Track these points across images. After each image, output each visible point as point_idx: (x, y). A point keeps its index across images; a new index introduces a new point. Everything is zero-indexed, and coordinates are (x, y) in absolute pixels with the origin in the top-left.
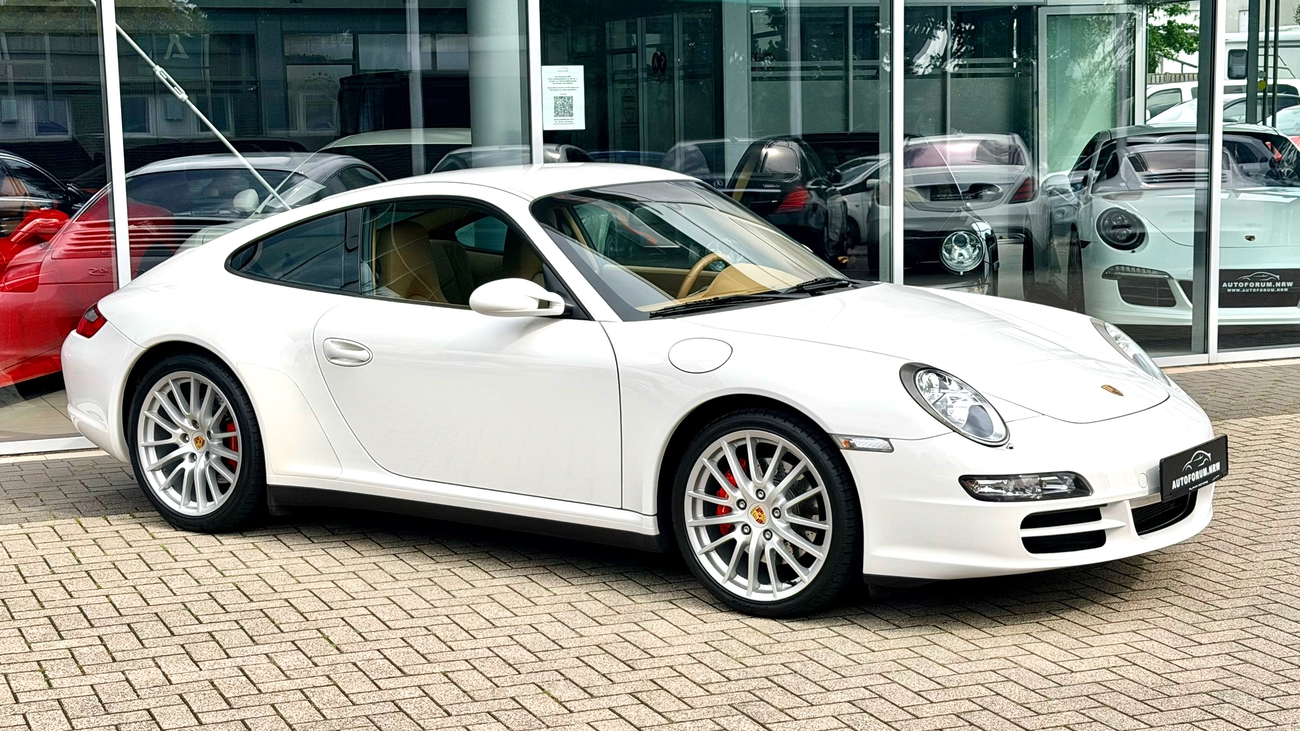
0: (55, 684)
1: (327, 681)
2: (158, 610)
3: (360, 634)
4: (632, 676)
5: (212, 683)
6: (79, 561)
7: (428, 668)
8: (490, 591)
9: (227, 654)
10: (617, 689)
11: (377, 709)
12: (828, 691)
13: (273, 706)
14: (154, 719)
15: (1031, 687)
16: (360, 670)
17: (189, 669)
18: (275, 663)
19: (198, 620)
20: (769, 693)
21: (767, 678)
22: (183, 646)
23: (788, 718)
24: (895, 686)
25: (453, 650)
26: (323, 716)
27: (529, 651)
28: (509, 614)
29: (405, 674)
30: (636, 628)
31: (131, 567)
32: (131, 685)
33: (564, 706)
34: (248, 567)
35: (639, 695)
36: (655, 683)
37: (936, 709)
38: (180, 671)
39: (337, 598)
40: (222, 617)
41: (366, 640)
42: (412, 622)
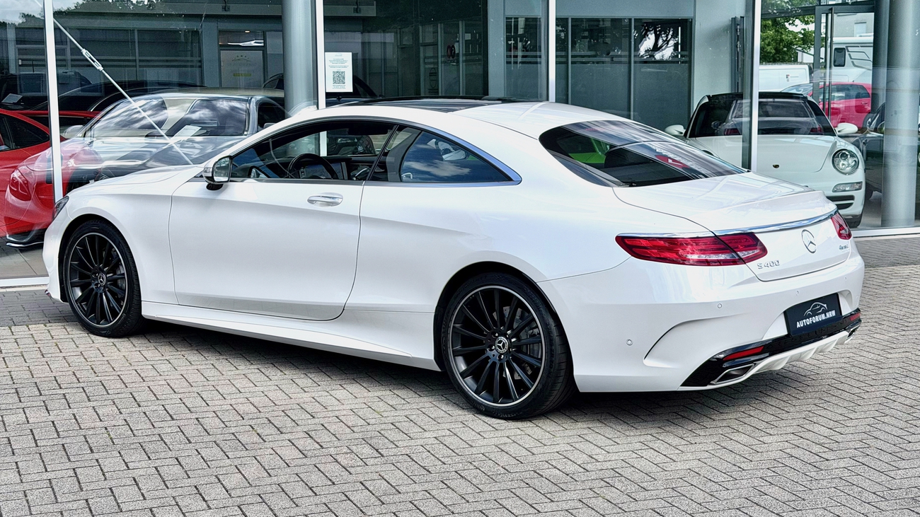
1: (124, 423)
2: (38, 381)
3: (155, 395)
4: (313, 421)
5: (53, 422)
7: (189, 416)
8: (246, 372)
9: (69, 406)
10: (299, 428)
11: (147, 439)
12: (425, 431)
13: (85, 436)
14: (10, 443)
15: (548, 430)
16: (147, 416)
17: (43, 415)
18: (96, 412)
19: (59, 385)
20: (390, 432)
21: (392, 424)
22: (44, 402)
23: (394, 446)
24: (467, 429)
25: (208, 405)
26: (113, 442)
27: (254, 406)
28: (253, 385)
29: (173, 419)
30: (327, 394)
31: (33, 355)
33: (262, 439)
34: (104, 356)
35: (310, 433)
36: (323, 425)
37: (485, 442)
38: (37, 416)
39: (151, 375)
40: (75, 385)
41: (158, 399)
42: (190, 389)
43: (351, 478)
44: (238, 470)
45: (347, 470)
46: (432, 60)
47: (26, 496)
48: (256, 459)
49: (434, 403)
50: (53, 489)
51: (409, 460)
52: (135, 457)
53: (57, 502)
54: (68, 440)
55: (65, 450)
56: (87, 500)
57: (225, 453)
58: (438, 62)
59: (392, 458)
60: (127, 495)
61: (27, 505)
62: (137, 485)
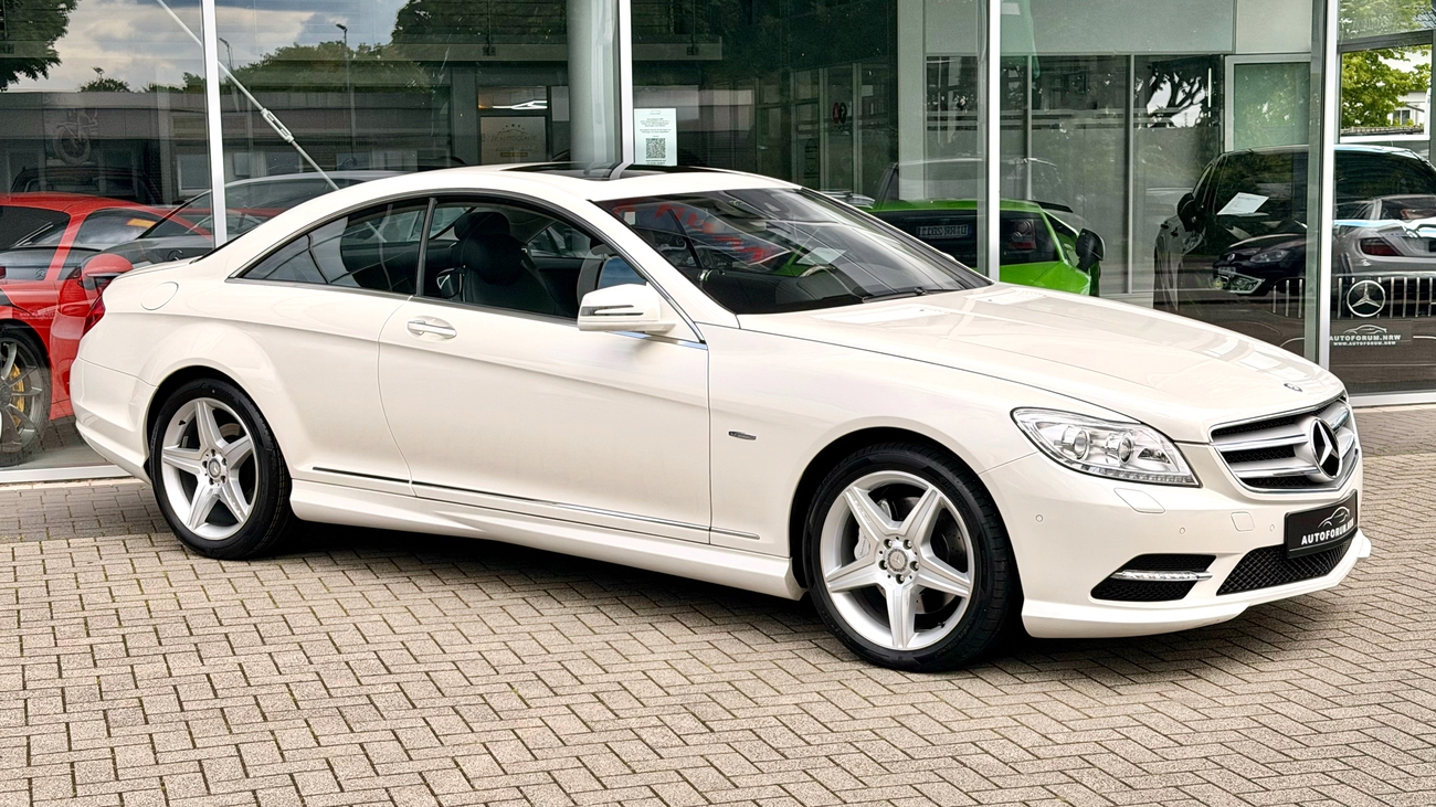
0: (65, 674)
1: (315, 677)
2: (187, 614)
3: (364, 637)
4: (606, 678)
5: (208, 675)
6: (134, 569)
7: (415, 667)
8: (505, 603)
9: (234, 652)
10: (583, 689)
11: (349, 702)
12: (781, 694)
13: (255, 697)
14: (142, 705)
16: (350, 668)
17: (193, 664)
18: (274, 662)
19: (220, 622)
20: (725, 696)
21: (729, 683)
22: (196, 645)
23: (731, 717)
24: (847, 692)
25: (445, 653)
26: (298, 706)
27: (516, 654)
28: (514, 623)
29: (390, 673)
30: (628, 637)
32: (134, 678)
33: (526, 703)
35: (600, 695)
36: (621, 685)
37: (875, 712)
38: (184, 666)
39: (359, 606)
40: (243, 621)
41: (368, 643)
42: (418, 628)
43: (663, 764)
44: (488, 749)
45: (655, 752)
46: (809, 127)
47: (163, 785)
48: (515, 734)
49: (797, 652)
50: (204, 776)
51: (754, 737)
52: (328, 728)
53: (209, 794)
54: (230, 703)
55: (224, 717)
56: (254, 792)
57: (467, 724)
58: (819, 131)
59: (727, 734)
60: (315, 784)
61: (163, 797)
62: (332, 770)
